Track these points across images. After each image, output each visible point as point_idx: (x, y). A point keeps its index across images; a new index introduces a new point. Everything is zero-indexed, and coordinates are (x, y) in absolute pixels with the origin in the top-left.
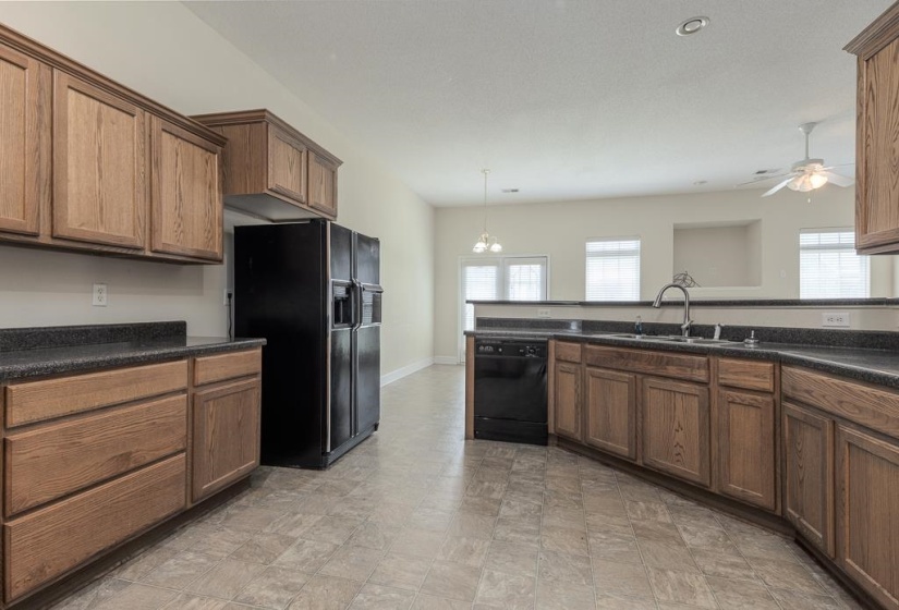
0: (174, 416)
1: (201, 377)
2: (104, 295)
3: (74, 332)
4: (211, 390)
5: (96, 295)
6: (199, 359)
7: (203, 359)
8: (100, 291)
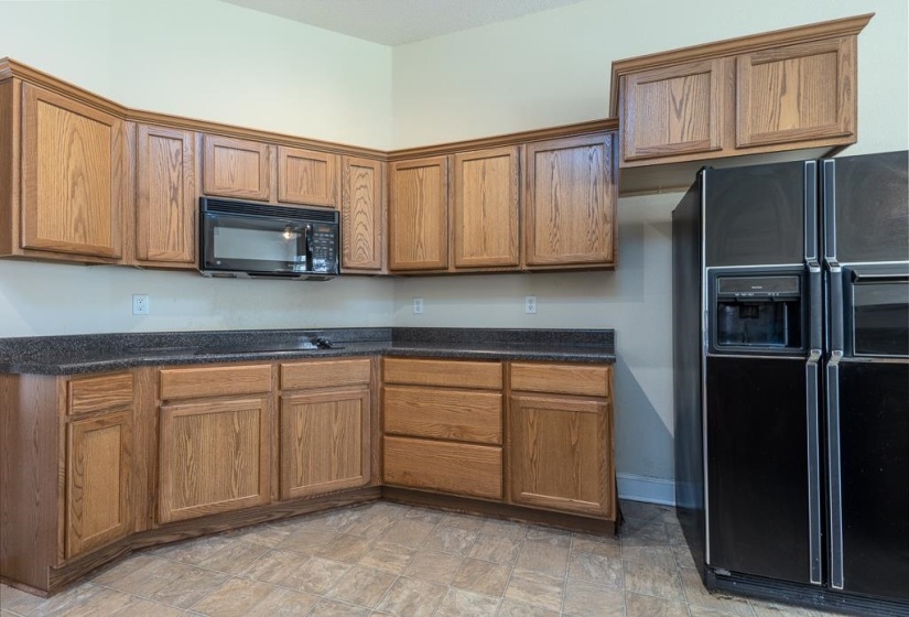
0: (487, 410)
1: (516, 382)
2: (534, 305)
3: (509, 332)
4: (529, 398)
5: (528, 305)
6: (513, 365)
7: (517, 365)
8: (531, 301)
